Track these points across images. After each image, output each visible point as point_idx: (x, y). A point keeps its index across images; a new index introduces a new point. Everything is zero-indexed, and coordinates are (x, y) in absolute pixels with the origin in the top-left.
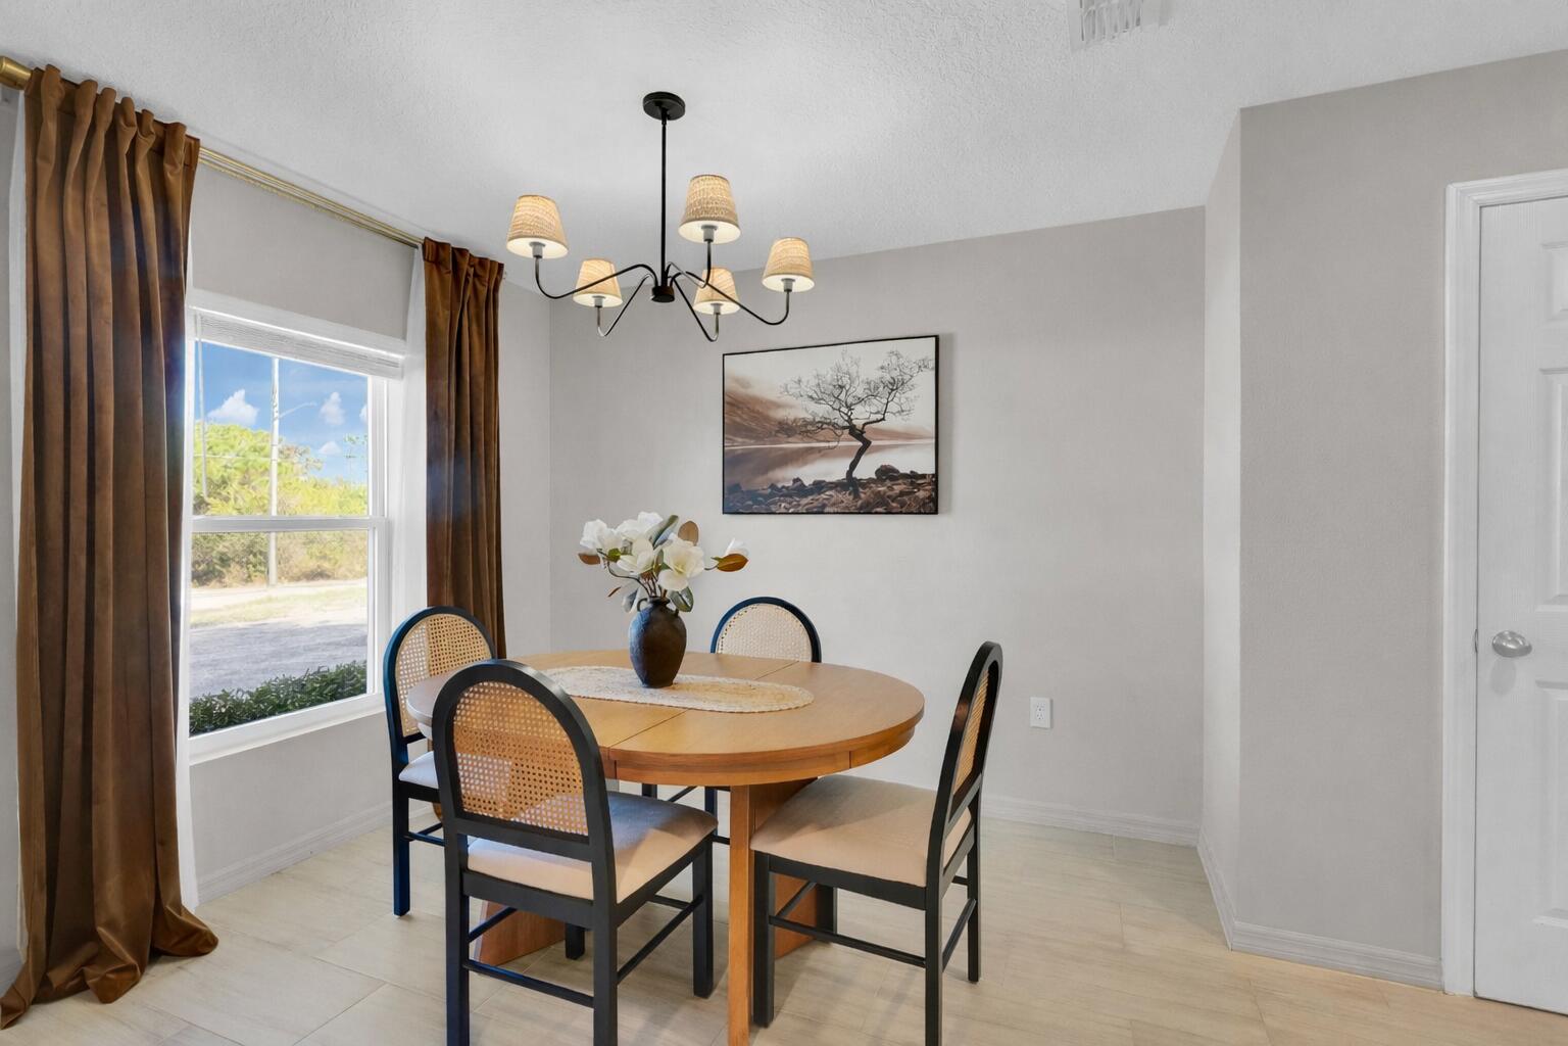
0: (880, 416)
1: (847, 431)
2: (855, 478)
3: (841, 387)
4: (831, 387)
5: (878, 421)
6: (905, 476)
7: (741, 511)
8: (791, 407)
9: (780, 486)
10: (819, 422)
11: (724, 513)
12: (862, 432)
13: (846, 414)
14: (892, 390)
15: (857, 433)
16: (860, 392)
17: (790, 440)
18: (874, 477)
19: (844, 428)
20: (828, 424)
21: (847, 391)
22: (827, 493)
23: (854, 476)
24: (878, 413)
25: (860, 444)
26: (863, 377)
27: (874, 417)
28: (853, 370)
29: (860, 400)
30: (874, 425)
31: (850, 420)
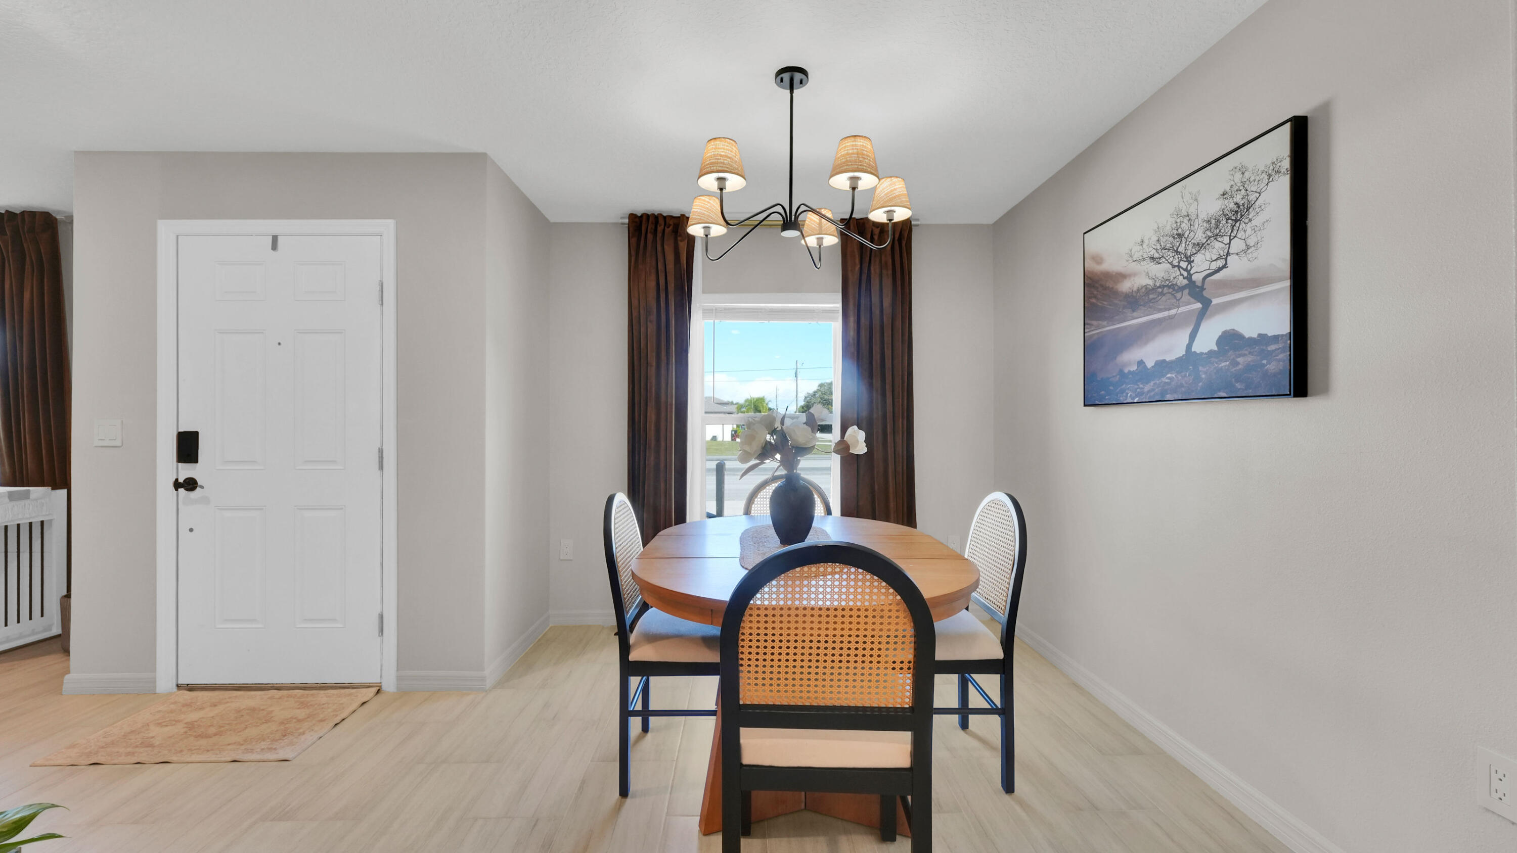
0: (1220, 263)
1: (1186, 292)
2: (1195, 352)
3: (1180, 236)
4: (1171, 239)
5: (1219, 269)
6: (1252, 342)
7: (1097, 402)
8: (1134, 274)
9: (1126, 371)
10: (1159, 287)
11: (1085, 405)
12: (1202, 288)
13: (1186, 270)
14: (1236, 221)
15: (1196, 291)
16: (1200, 237)
17: (1135, 314)
18: (1215, 348)
19: (1182, 289)
20: (1169, 287)
21: (1186, 239)
22: (1169, 375)
23: (1193, 350)
24: (1220, 258)
25: (1199, 305)
26: (1203, 216)
27: (1214, 266)
28: (1192, 210)
29: (1200, 246)
30: (1213, 277)
31: (1189, 277)
